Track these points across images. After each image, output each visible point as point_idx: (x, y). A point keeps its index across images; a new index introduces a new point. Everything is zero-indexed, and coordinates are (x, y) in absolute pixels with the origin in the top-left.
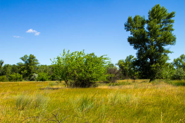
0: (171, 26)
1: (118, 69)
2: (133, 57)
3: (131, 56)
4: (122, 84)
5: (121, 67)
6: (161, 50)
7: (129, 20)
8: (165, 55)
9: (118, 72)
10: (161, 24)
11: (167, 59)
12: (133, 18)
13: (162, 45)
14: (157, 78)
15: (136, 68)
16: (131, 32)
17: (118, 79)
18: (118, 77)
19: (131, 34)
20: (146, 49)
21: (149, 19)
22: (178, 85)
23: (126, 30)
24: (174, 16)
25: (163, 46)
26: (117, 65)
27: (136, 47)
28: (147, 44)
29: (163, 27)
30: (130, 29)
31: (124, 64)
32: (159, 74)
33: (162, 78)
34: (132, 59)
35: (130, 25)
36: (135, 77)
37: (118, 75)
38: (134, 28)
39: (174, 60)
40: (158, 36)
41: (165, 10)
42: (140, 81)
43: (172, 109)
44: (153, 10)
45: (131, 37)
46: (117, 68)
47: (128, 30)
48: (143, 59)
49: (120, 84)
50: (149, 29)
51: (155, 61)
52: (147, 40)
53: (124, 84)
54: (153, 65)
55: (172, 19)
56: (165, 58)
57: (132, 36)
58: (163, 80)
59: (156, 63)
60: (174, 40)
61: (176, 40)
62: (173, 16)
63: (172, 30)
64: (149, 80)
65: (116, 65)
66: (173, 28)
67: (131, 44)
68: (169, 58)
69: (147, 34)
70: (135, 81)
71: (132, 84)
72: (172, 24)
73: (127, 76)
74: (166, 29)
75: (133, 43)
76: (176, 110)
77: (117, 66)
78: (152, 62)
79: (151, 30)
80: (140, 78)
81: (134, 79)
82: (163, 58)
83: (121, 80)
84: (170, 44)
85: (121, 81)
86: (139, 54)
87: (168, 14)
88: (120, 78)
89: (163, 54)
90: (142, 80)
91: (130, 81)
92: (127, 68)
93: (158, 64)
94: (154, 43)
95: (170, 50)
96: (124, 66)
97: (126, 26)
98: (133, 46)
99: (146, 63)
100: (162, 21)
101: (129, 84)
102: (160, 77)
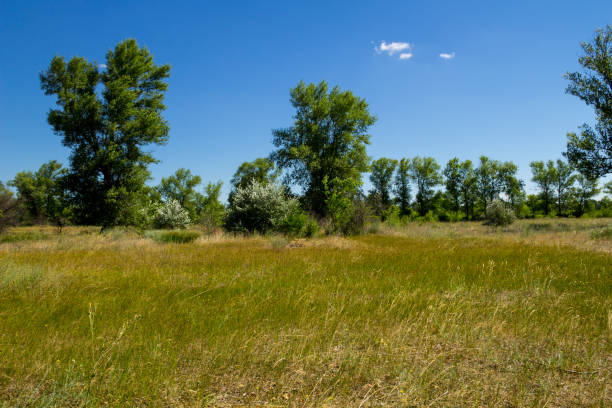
0: (159, 98)
1: (15, 197)
2: (59, 166)
3: (54, 162)
4: (23, 238)
5: (25, 191)
6: (133, 155)
7: (56, 66)
8: (142, 166)
9: (14, 206)
10: (138, 90)
11: (147, 176)
12: (66, 61)
13: (136, 142)
14: (121, 223)
15: (68, 197)
16: (60, 97)
17: (14, 226)
18: (14, 218)
19: (58, 102)
20: (95, 148)
21: (111, 71)
22: (166, 239)
23: (45, 91)
24: (168, 76)
25: (137, 145)
26: (13, 185)
27: (68, 142)
28: (99, 135)
29: (141, 97)
30: (58, 91)
31: (33, 185)
32: (127, 214)
33: (133, 224)
34: (58, 171)
35: (56, 79)
36: (62, 220)
37: (12, 213)
38: (67, 87)
39: (163, 181)
40: (128, 118)
41: (148, 57)
42: (75, 230)
43: (145, 298)
44: (119, 52)
45: (59, 112)
46: (12, 194)
47: (49, 92)
48: (85, 174)
49: (17, 238)
50: (109, 97)
51: (118, 181)
52: (99, 126)
53: (29, 237)
54: (112, 192)
55: (163, 81)
56: (140, 174)
57: (61, 109)
58: (133, 228)
59: (117, 185)
60: (165, 132)
61: (169, 133)
62: (166, 74)
63: (162, 107)
64: (100, 228)
65: (9, 184)
66: (164, 102)
67: (57, 129)
68: (151, 176)
69: (100, 110)
70: (64, 229)
71: (51, 238)
72: (162, 92)
73: (41, 217)
74: (149, 104)
75: (63, 129)
76: (155, 300)
77: (11, 188)
78: (108, 184)
79: (114, 102)
80: (78, 224)
81: (60, 224)
82: (135, 173)
83: (21, 226)
84: (156, 141)
85: (21, 230)
86: (77, 161)
87: (155, 67)
88: (20, 221)
89: (137, 164)
90: (81, 228)
91: (49, 229)
92: (42, 194)
93: (123, 190)
94: (118, 134)
95: (154, 156)
96: (32, 187)
97: (43, 79)
98: (63, 137)
99: (93, 183)
100: (140, 83)
101: (45, 238)
102: (129, 222)
